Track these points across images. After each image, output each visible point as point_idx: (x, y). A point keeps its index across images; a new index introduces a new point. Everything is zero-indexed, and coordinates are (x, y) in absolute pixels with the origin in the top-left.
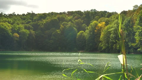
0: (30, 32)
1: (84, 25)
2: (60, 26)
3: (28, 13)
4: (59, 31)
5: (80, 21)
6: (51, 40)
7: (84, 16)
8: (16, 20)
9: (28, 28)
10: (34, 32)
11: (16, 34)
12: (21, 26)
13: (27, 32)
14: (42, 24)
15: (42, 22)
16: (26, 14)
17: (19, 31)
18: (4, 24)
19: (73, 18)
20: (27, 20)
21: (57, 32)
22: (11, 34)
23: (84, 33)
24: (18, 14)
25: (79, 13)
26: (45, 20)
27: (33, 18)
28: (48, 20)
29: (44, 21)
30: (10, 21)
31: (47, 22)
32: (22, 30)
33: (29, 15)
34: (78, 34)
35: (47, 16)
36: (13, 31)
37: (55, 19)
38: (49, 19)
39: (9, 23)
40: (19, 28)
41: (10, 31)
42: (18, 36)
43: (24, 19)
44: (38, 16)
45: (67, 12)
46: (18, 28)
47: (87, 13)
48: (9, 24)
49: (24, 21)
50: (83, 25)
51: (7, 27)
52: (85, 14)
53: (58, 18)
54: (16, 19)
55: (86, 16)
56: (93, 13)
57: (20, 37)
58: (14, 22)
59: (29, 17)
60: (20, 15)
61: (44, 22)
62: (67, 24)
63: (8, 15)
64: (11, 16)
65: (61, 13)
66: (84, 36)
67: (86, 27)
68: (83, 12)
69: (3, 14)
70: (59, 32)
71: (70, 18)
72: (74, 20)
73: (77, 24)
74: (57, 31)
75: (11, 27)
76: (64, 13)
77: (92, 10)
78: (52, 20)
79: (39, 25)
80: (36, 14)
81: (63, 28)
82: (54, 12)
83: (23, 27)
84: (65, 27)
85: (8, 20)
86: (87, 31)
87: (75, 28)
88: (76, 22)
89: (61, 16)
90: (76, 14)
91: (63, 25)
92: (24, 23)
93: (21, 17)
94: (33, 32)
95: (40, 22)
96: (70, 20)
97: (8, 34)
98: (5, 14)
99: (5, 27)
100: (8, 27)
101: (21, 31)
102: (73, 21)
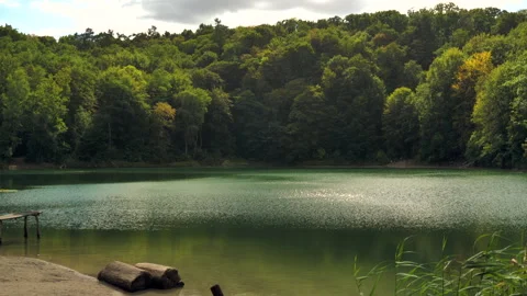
0: (213, 96)
1: (412, 66)
2: (321, 73)
3: (202, 26)
4: (318, 91)
5: (395, 50)
6: (289, 126)
7: (410, 29)
8: (160, 55)
9: (206, 84)
10: (227, 95)
11: (165, 107)
12: (182, 78)
13: (204, 96)
14: (257, 66)
15: (256, 60)
16: (194, 31)
17: (176, 96)
18: (120, 71)
19: (369, 39)
20: (202, 53)
21: (312, 93)
22: (146, 106)
23: (412, 94)
24: (167, 34)
25: (391, 18)
26: (266, 51)
27: (221, 46)
28: (275, 52)
29: (263, 56)
30: (143, 61)
31: (273, 59)
32: (183, 89)
33: (207, 33)
34: (389, 98)
35: (271, 37)
36: (154, 94)
37: (302, 44)
38: (279, 47)
39: (138, 67)
40: (173, 82)
41: (142, 97)
42: (171, 111)
43: (190, 51)
44: (241, 36)
45: (347, 18)
46: (169, 85)
47: (423, 20)
48: (140, 73)
49: (189, 59)
50: (408, 65)
51: (132, 81)
52: (412, 24)
53: (315, 42)
54: (161, 50)
55: (416, 32)
56: (446, 18)
57: (178, 116)
58: (157, 62)
59: (206, 43)
60: (175, 35)
61: (264, 59)
62: (345, 65)
63: (131, 38)
64: (145, 42)
65: (322, 24)
66: (411, 108)
67: (417, 71)
68: (404, 16)
69: (116, 37)
70: (317, 94)
71: (358, 40)
72: (374, 48)
73: (386, 61)
74: (313, 89)
75: (146, 80)
76: (335, 21)
77: (440, 7)
78: (291, 50)
79: (245, 69)
80: (233, 31)
81: (331, 79)
82: (297, 19)
83: (187, 79)
84: (339, 74)
85: (132, 56)
86: (421, 87)
87: (376, 78)
88: (379, 53)
89: (322, 34)
90: (379, 24)
91: (333, 67)
92: (189, 67)
93: (178, 44)
94: (222, 96)
95: (247, 59)
96: (358, 49)
97: (136, 105)
98: (122, 36)
99: (126, 82)
100: (134, 80)
101: (180, 93)
102: (370, 51)
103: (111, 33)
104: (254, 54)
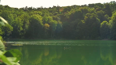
0: (58, 22)
1: (106, 16)
2: (84, 17)
3: (54, 6)
4: (84, 22)
5: (102, 12)
6: (77, 30)
7: (105, 7)
8: (44, 12)
9: (56, 19)
10: (61, 22)
11: (47, 25)
12: (50, 18)
13: (56, 22)
14: (68, 15)
15: (68, 14)
16: (52, 7)
19: (95, 10)
20: (54, 12)
21: (82, 22)
22: (42, 24)
23: (108, 23)
24: (45, 8)
25: (99, 4)
26: (70, 12)
27: (59, 10)
28: (72, 12)
29: (70, 13)
30: (40, 14)
31: (72, 14)
32: (51, 21)
33: (55, 8)
34: (102, 24)
35: (71, 9)
36: (44, 22)
37: (79, 10)
38: (73, 11)
40: (48, 19)
41: (41, 22)
42: (49, 26)
43: (51, 12)
44: (64, 8)
45: (89, 5)
47: (107, 5)
48: (40, 16)
49: (51, 14)
50: (105, 16)
52: (105, 6)
53: (82, 10)
56: (113, 5)
58: (44, 14)
59: (55, 10)
60: (47, 8)
61: (70, 14)
62: (90, 15)
63: (37, 9)
64: (40, 10)
65: (82, 6)
66: (108, 26)
67: (108, 17)
68: (102, 4)
70: (83, 22)
71: (92, 10)
72: (96, 12)
74: (82, 21)
75: (42, 18)
77: (111, 2)
78: (76, 12)
79: (66, 16)
80: (61, 7)
81: (87, 19)
82: (76, 5)
83: (52, 18)
84: (89, 17)
85: (38, 13)
86: (110, 21)
87: (97, 19)
88: (98, 13)
89: (83, 8)
90: (97, 6)
91: (87, 16)
92: (51, 15)
93: (48, 10)
96: (93, 12)
97: (40, 24)
98: (35, 8)
99: (37, 18)
100: (39, 18)
101: (50, 21)
102: (95, 12)
103: (32, 7)
104: (67, 13)
